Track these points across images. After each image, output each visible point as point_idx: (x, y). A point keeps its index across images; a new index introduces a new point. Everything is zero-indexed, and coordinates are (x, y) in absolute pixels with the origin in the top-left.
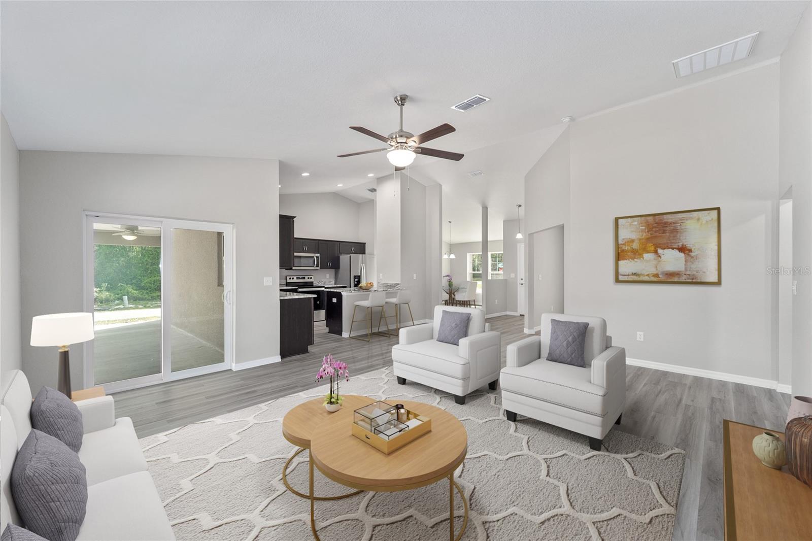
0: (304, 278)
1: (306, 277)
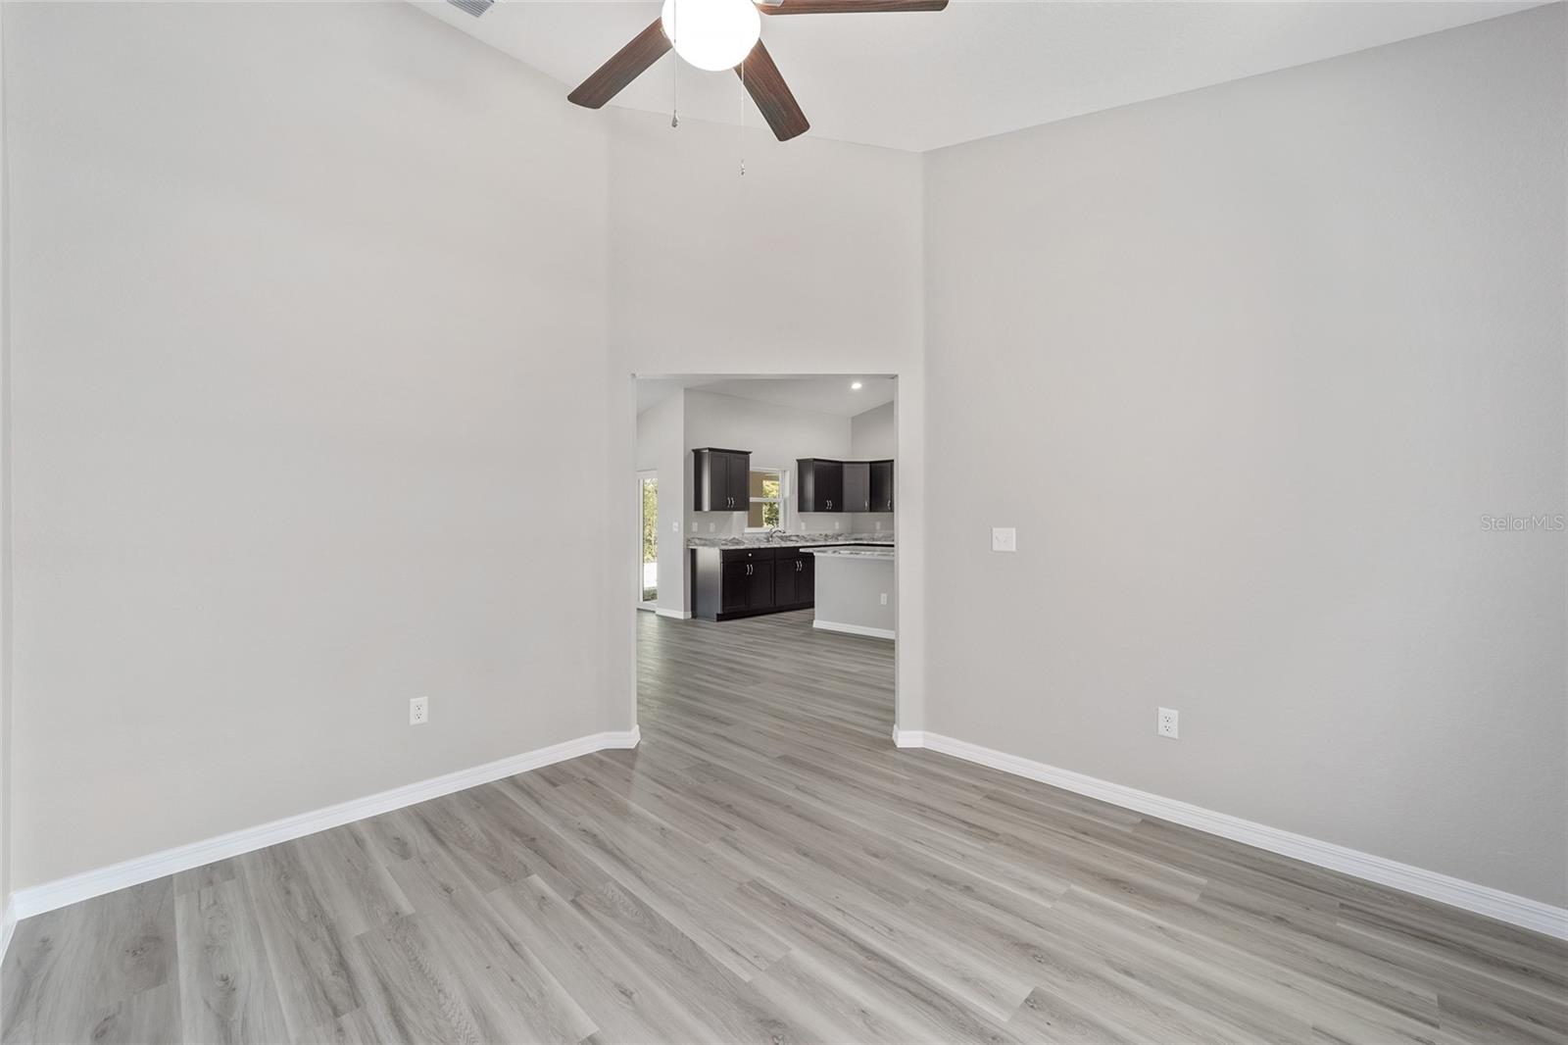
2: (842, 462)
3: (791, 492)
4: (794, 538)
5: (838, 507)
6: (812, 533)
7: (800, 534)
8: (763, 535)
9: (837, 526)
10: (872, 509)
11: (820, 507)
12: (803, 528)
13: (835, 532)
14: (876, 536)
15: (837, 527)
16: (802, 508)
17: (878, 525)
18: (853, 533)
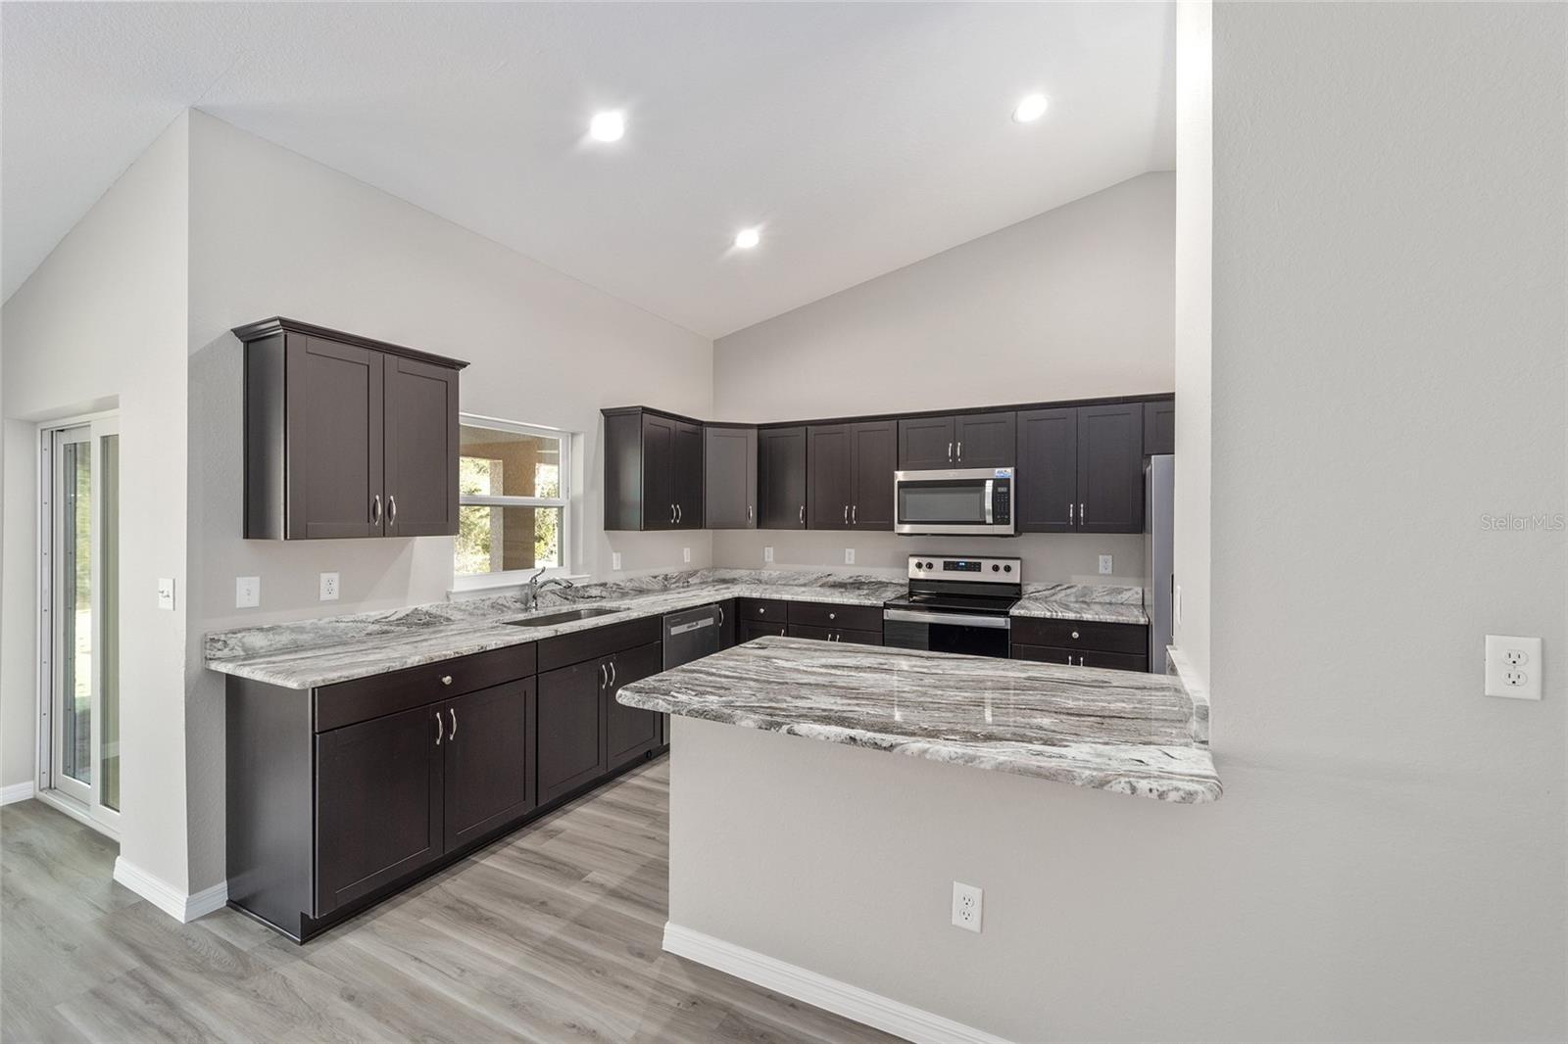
0: (976, 567)
1: (987, 565)
2: (701, 423)
3: (589, 485)
4: (594, 592)
5: (694, 518)
6: (633, 574)
7: (610, 579)
8: (509, 594)
9: (687, 555)
10: (761, 523)
11: (655, 518)
12: (616, 564)
13: (684, 568)
14: (765, 575)
15: (687, 560)
16: (613, 521)
17: (769, 553)
18: (714, 568)
